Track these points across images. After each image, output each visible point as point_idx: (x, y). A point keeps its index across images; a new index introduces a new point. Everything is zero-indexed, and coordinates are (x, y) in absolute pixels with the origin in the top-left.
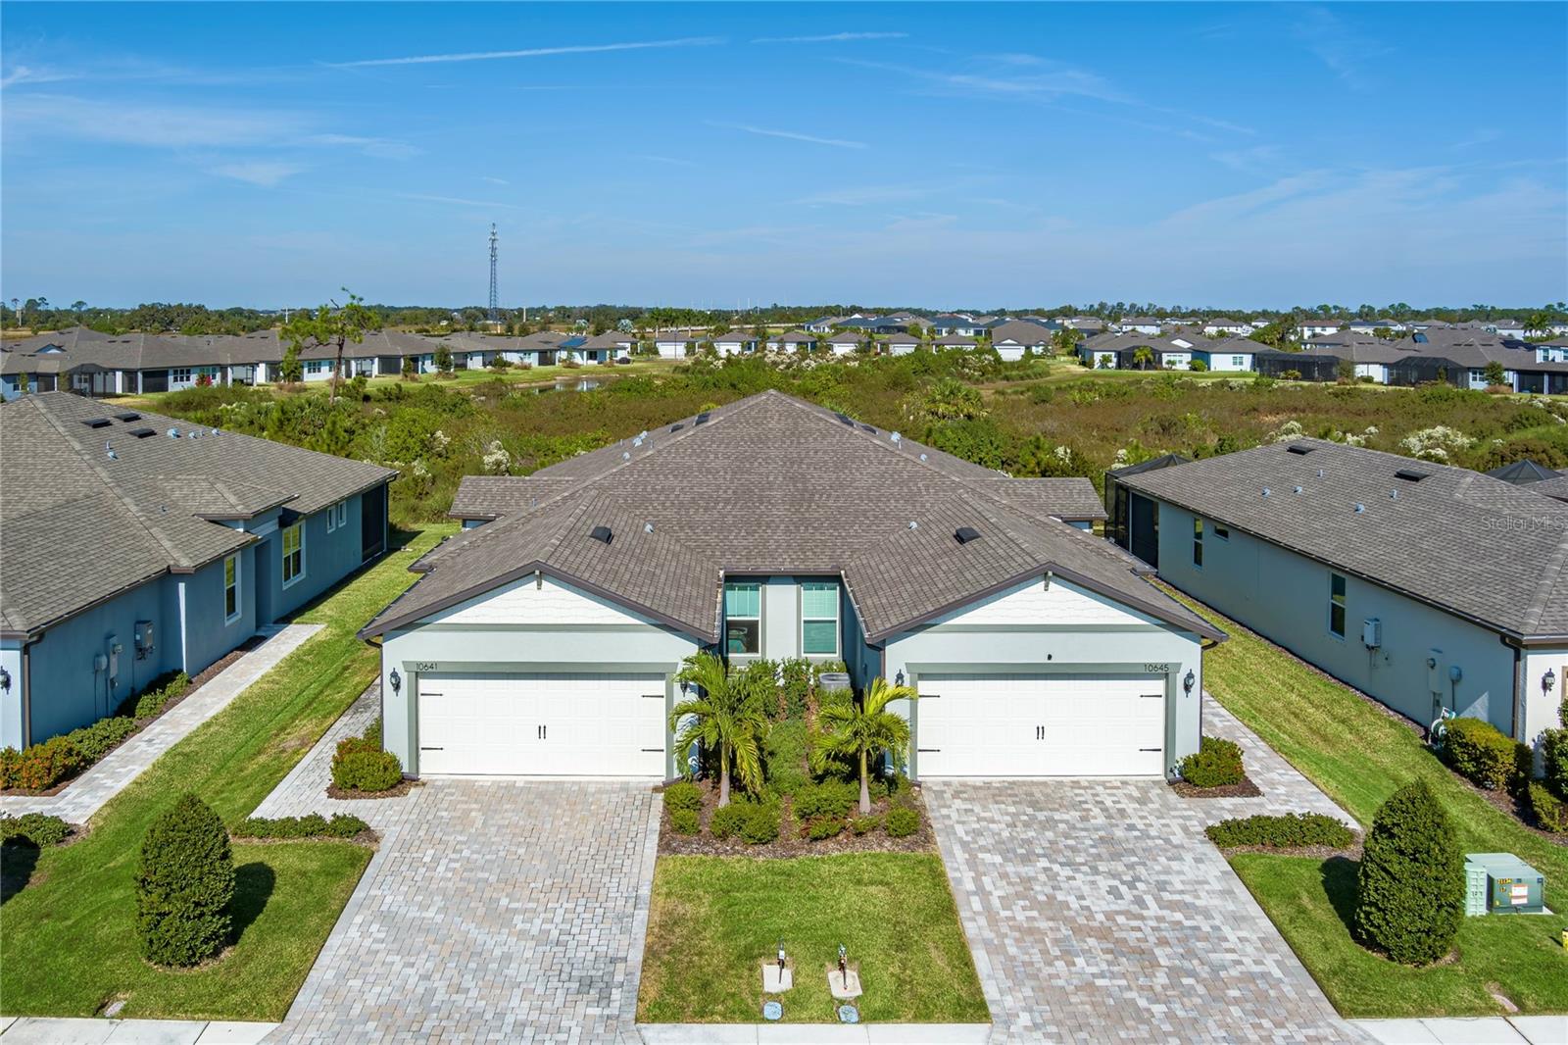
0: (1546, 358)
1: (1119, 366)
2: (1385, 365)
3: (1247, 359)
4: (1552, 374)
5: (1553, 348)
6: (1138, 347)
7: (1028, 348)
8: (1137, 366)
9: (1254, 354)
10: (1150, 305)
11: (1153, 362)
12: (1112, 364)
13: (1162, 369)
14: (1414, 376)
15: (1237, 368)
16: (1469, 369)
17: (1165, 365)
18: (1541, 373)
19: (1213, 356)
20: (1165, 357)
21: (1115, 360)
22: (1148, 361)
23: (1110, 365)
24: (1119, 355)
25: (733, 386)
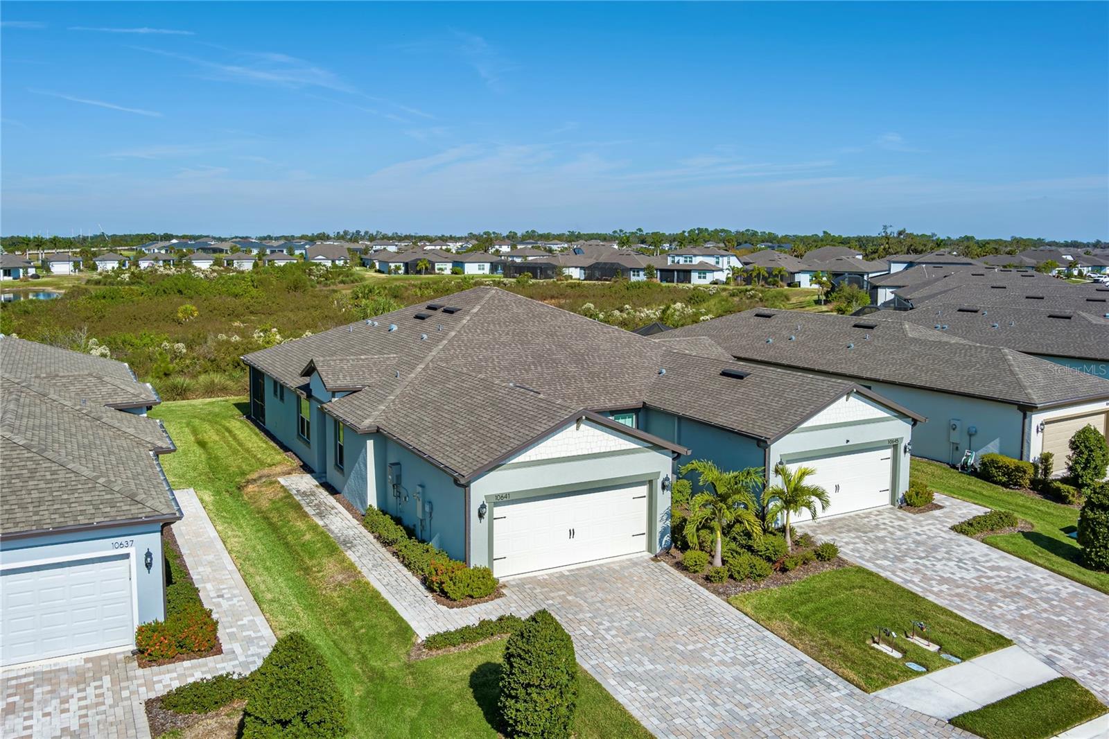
0: (673, 262)
1: (407, 272)
2: (581, 268)
3: (487, 266)
4: (678, 271)
5: (678, 255)
6: (420, 259)
7: (333, 261)
8: (419, 272)
9: (491, 263)
10: (378, 232)
11: (430, 269)
12: (401, 271)
13: (435, 274)
14: (597, 274)
15: (481, 272)
16: (631, 269)
17: (437, 271)
18: (673, 271)
19: (466, 265)
20: (437, 266)
21: (403, 268)
22: (426, 268)
23: (400, 272)
24: (406, 265)
25: (180, 292)
